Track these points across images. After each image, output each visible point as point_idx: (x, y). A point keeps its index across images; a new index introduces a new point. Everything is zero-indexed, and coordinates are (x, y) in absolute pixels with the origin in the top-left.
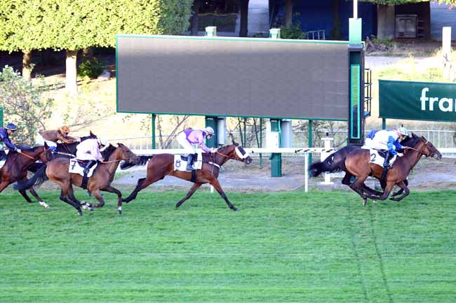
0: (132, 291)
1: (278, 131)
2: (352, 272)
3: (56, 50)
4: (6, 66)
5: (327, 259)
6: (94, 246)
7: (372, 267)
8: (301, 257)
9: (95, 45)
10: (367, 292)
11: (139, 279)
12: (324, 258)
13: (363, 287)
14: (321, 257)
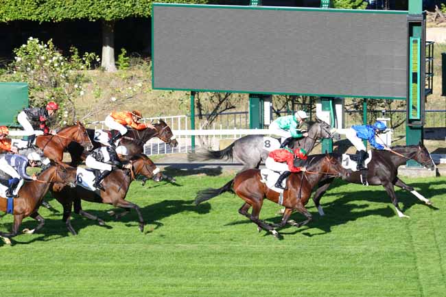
0: (165, 285)
1: (330, 110)
2: (407, 267)
3: (90, 20)
4: (31, 38)
5: (380, 251)
6: (125, 235)
7: (430, 261)
8: (351, 249)
9: (134, 15)
10: (424, 289)
11: (173, 272)
12: (378, 250)
13: (419, 282)
14: (374, 249)
